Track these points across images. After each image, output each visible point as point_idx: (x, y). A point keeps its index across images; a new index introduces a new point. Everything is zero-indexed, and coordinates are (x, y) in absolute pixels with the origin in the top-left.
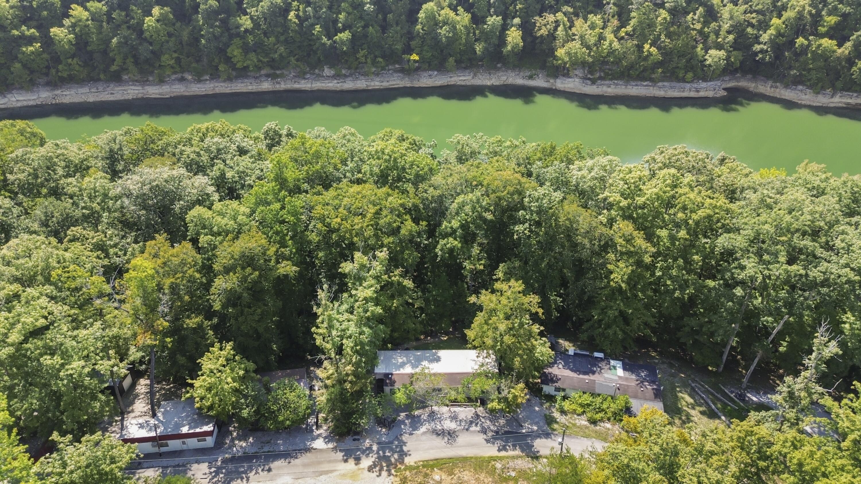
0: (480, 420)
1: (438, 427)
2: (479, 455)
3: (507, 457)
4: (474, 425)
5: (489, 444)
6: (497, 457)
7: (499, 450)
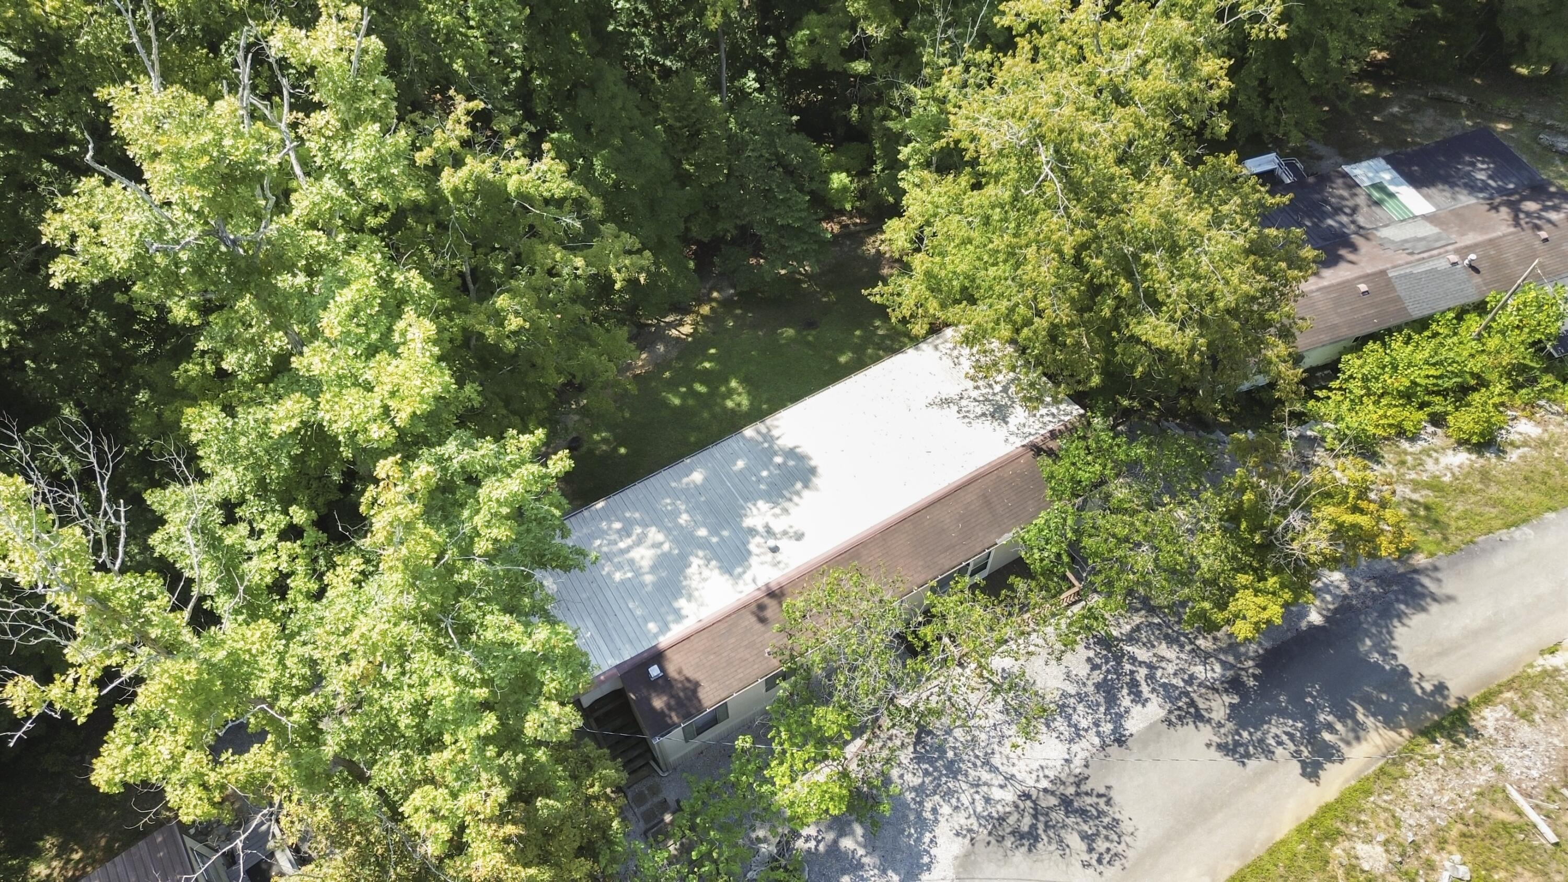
0: (1133, 659)
1: (997, 793)
2: (1258, 849)
3: (1363, 788)
4: (1126, 701)
5: (1252, 764)
6: (1326, 809)
7: (1311, 771)
